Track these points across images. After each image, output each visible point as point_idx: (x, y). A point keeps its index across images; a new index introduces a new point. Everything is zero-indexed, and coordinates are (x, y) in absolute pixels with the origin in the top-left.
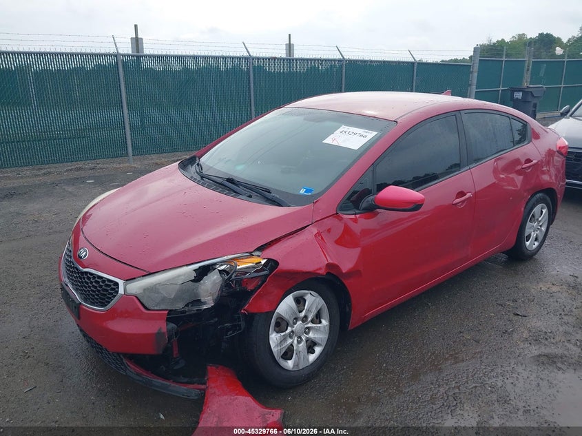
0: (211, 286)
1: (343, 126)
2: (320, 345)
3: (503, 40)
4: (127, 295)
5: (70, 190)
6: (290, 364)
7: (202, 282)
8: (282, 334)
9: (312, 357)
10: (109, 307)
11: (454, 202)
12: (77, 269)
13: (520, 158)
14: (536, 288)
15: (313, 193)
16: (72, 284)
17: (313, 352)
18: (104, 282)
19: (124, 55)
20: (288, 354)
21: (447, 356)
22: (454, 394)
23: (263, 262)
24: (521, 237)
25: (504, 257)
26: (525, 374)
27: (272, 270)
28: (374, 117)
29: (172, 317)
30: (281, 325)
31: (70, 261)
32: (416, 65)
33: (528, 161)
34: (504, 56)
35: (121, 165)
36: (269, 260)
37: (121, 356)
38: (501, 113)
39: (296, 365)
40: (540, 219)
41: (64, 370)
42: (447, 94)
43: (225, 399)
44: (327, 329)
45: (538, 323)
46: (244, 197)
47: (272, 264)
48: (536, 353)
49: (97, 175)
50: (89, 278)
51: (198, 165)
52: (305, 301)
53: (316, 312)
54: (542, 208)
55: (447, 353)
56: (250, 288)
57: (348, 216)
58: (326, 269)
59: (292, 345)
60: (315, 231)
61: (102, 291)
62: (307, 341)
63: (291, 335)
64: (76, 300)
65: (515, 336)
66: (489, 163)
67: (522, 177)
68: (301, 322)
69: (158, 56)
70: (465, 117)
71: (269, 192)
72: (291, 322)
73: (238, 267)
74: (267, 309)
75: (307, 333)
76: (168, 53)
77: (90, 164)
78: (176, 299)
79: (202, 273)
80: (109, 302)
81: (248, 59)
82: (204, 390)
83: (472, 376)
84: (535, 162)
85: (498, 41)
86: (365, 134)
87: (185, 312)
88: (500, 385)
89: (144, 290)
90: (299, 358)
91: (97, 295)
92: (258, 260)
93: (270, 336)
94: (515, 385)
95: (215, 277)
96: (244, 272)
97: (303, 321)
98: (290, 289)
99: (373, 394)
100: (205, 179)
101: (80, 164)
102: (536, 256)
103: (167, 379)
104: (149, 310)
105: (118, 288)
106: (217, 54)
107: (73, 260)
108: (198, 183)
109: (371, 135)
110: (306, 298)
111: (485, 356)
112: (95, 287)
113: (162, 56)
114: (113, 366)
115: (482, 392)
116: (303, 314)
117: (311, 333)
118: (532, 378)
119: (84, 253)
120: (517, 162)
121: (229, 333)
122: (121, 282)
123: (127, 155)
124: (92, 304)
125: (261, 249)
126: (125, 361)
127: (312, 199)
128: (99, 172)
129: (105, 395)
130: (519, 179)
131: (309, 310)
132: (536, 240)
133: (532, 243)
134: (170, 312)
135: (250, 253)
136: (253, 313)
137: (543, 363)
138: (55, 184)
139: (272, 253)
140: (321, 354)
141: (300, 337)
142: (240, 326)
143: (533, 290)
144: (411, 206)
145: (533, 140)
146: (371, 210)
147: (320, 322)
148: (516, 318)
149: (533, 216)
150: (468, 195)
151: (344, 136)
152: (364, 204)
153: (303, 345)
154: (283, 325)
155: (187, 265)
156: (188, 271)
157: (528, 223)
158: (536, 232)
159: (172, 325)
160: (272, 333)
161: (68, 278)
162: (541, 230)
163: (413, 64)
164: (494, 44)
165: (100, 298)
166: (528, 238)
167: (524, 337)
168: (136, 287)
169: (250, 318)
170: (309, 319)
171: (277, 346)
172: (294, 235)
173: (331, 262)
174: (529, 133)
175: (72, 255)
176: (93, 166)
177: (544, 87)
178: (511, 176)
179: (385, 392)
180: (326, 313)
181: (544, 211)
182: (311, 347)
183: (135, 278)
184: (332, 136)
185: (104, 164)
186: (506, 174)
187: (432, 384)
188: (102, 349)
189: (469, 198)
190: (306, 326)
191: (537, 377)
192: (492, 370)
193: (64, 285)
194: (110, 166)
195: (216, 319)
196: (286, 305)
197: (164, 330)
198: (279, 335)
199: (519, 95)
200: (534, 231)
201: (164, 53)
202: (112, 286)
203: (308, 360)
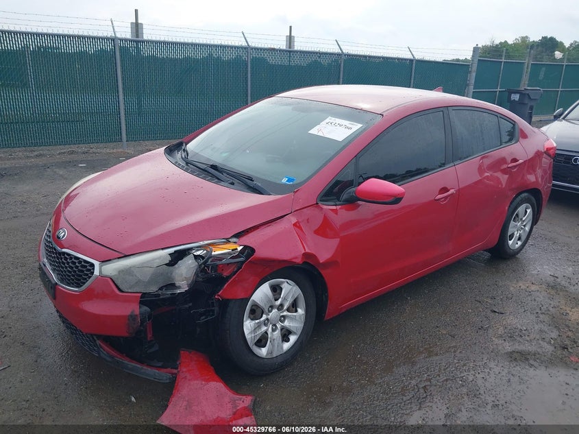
0: (186, 271)
1: (330, 117)
2: (295, 333)
3: (506, 42)
4: (102, 276)
5: (61, 173)
6: (263, 352)
7: (176, 266)
8: (257, 321)
9: (286, 346)
10: (84, 287)
11: (437, 198)
12: (55, 249)
13: (506, 157)
14: (515, 286)
15: (295, 182)
16: (50, 264)
17: (288, 340)
18: (80, 262)
19: (121, 40)
20: (261, 342)
21: (421, 349)
22: (425, 386)
23: (240, 248)
24: (504, 236)
25: (487, 255)
26: (497, 370)
27: (248, 257)
28: (361, 109)
29: (145, 299)
30: (256, 312)
31: (49, 242)
32: (414, 62)
33: (515, 160)
34: (503, 58)
35: (115, 151)
36: (246, 247)
37: (95, 338)
38: (489, 112)
39: (270, 352)
40: (524, 219)
41: (40, 351)
42: (438, 91)
43: (197, 384)
44: (303, 318)
45: (515, 321)
46: (226, 184)
47: (249, 251)
48: (509, 349)
49: (89, 159)
50: (66, 259)
51: (184, 150)
52: (281, 289)
53: (292, 300)
54: (526, 208)
55: (422, 347)
56: (225, 274)
57: (328, 207)
58: (302, 258)
59: (266, 333)
60: (294, 220)
61: (78, 272)
62: (282, 330)
63: (266, 323)
64: (52, 280)
65: (490, 331)
66: (475, 161)
67: (507, 176)
68: (276, 310)
69: (156, 42)
70: (453, 114)
71: (252, 180)
72: (266, 310)
73: (213, 253)
74: (241, 295)
75: (282, 322)
76: (166, 39)
77: (84, 148)
78: (150, 283)
79: (178, 257)
80: (84, 283)
81: (247, 49)
82: (176, 374)
83: (444, 370)
84: (521, 161)
85: (501, 43)
86: (350, 126)
87: (159, 295)
88: (471, 379)
89: (119, 272)
90: (273, 346)
91: (73, 276)
92: (234, 246)
93: (244, 323)
94: (486, 380)
95: (190, 262)
96: (219, 258)
97: (279, 309)
98: (266, 277)
99: (345, 384)
100: (190, 165)
101: (74, 148)
102: (518, 256)
103: (141, 362)
104: (123, 292)
105: (94, 269)
106: (216, 43)
107: (51, 240)
108: (182, 168)
109: (356, 127)
110: (282, 286)
111: (459, 351)
112: (72, 268)
113: (160, 42)
114: (86, 348)
115: (453, 386)
116: (278, 302)
117: (286, 321)
118: (504, 374)
119: (62, 234)
120: (503, 160)
121: (202, 318)
122: (96, 263)
123: (121, 140)
124: (68, 284)
125: (238, 235)
126: (98, 342)
127: (293, 189)
128: (92, 157)
129: (79, 377)
130: (504, 178)
131: (285, 299)
132: (519, 239)
133: (515, 242)
134: (144, 295)
135: (227, 239)
136: (228, 300)
137: (515, 359)
138: (46, 167)
139: (249, 240)
140: (295, 343)
141: (275, 325)
142: (213, 311)
143: (512, 289)
144: (391, 199)
145: (520, 139)
146: (352, 203)
147: (296, 311)
148: (493, 314)
149: (517, 215)
150: (452, 191)
151: (330, 127)
152: (345, 196)
153: (277, 333)
154: (258, 312)
155: (163, 249)
156: (164, 254)
157: (512, 223)
158: (519, 232)
159: (145, 308)
160: (246, 320)
161: (47, 258)
162: (525, 230)
163: (411, 61)
164: (497, 45)
165: (76, 279)
166: (511, 237)
167: (500, 333)
168: (111, 268)
169: (224, 304)
170: (285, 308)
171: (251, 333)
172: (273, 224)
173: (309, 251)
174: (517, 133)
175: (51, 235)
176: (86, 150)
177: (541, 89)
178: (496, 174)
179: (356, 382)
180: (302, 303)
181: (529, 211)
182: (286, 335)
183: (110, 260)
184: (318, 127)
185: (97, 148)
186: (491, 173)
187: (404, 376)
188: (76, 330)
189: (452, 194)
190: (282, 314)
191: (509, 373)
192: (465, 365)
193: (42, 265)
194: (104, 151)
195: (191, 304)
196: (262, 293)
197: (137, 312)
198: (254, 322)
199: (516, 97)
200: (518, 229)
201: (162, 39)
202: (88, 267)
203: (282, 348)
